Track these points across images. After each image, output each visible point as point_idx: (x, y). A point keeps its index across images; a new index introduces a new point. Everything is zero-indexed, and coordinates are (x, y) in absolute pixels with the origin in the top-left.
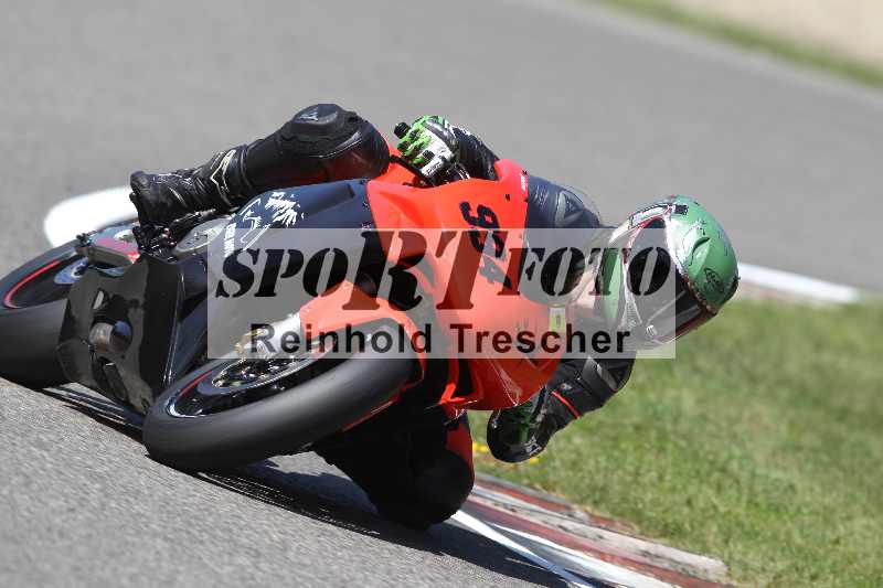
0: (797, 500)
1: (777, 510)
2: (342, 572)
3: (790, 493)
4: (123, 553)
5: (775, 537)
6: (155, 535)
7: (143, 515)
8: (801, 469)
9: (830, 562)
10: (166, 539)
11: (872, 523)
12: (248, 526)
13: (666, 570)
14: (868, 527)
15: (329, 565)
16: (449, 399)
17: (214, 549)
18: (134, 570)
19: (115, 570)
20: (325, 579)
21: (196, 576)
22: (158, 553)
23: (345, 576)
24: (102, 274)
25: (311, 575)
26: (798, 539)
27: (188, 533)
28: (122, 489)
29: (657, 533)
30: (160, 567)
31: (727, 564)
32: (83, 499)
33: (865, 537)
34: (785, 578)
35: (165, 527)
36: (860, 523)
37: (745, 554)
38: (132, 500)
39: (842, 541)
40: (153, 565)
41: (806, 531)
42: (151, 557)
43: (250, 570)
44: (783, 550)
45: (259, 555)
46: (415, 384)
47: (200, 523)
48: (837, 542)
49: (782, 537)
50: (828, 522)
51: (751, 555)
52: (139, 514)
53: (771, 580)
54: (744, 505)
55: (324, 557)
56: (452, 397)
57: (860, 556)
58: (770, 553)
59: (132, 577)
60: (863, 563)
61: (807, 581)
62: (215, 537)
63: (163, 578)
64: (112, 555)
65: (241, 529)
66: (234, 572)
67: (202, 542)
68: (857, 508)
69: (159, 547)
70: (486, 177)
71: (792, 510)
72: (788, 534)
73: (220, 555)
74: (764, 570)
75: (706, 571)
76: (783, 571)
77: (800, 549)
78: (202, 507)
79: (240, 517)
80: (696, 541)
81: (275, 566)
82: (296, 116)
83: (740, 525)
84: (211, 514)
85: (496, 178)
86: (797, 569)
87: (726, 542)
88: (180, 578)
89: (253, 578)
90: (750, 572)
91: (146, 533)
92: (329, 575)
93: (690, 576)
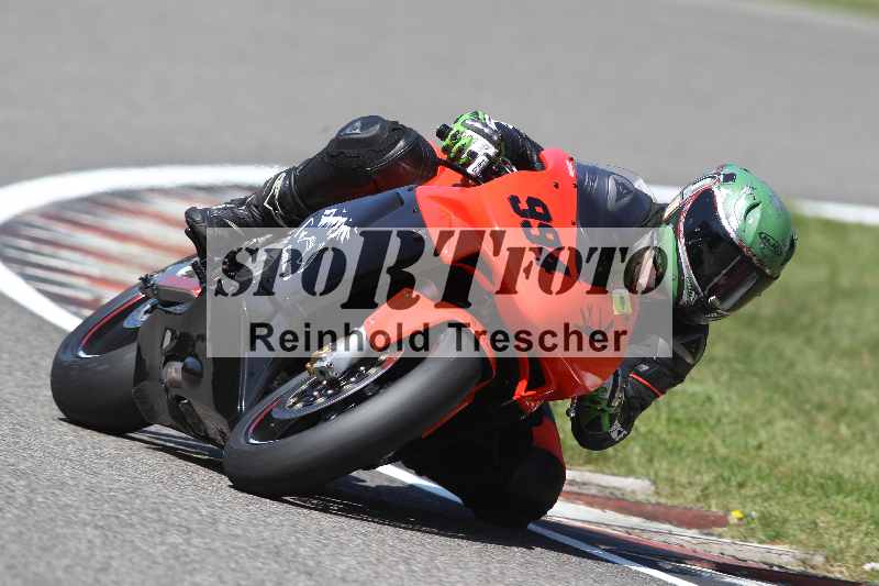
0: (716, 410)
1: (698, 425)
2: (273, 538)
3: (707, 405)
4: (54, 546)
5: (698, 450)
6: (85, 524)
7: (71, 506)
8: (716, 380)
9: (755, 467)
10: (96, 527)
11: (792, 424)
12: (176, 504)
13: (594, 496)
14: (789, 429)
15: (260, 532)
16: (523, 394)
17: (146, 532)
18: (66, 561)
19: (49, 563)
20: (258, 546)
21: (130, 560)
22: (90, 541)
23: (277, 542)
24: (167, 312)
25: (244, 545)
26: (722, 451)
27: (117, 517)
28: (48, 483)
29: (581, 462)
30: (93, 555)
31: (654, 483)
32: (10, 497)
33: (787, 439)
34: (712, 489)
35: (94, 515)
36: (780, 424)
37: (670, 471)
38: (58, 492)
39: (765, 446)
40: (85, 554)
41: (728, 441)
42: (83, 547)
43: (183, 548)
44: (707, 461)
45: (189, 531)
46: (488, 382)
47: (128, 507)
48: (760, 447)
49: (706, 449)
50: (748, 429)
51: (677, 470)
52: (67, 505)
53: (699, 493)
54: (664, 422)
55: (254, 526)
56: (526, 392)
57: (784, 458)
58: (695, 467)
59: (67, 569)
60: (789, 464)
61: (734, 490)
62: (145, 519)
63: (98, 566)
64: (45, 549)
65: (170, 508)
66: (167, 551)
67: (132, 526)
68: (775, 412)
69: (90, 536)
70: (532, 169)
71: (712, 422)
72: (711, 445)
73: (151, 536)
74: (690, 483)
75: (633, 492)
76: (709, 483)
77: (725, 459)
78: (128, 491)
79: (166, 497)
80: (621, 463)
81: (208, 540)
82: (340, 131)
83: (663, 442)
84: (138, 496)
85: (543, 168)
86: (724, 479)
87: (651, 460)
88: (115, 564)
89: (187, 555)
90: (678, 489)
91: (76, 523)
92: (262, 542)
93: (619, 499)
